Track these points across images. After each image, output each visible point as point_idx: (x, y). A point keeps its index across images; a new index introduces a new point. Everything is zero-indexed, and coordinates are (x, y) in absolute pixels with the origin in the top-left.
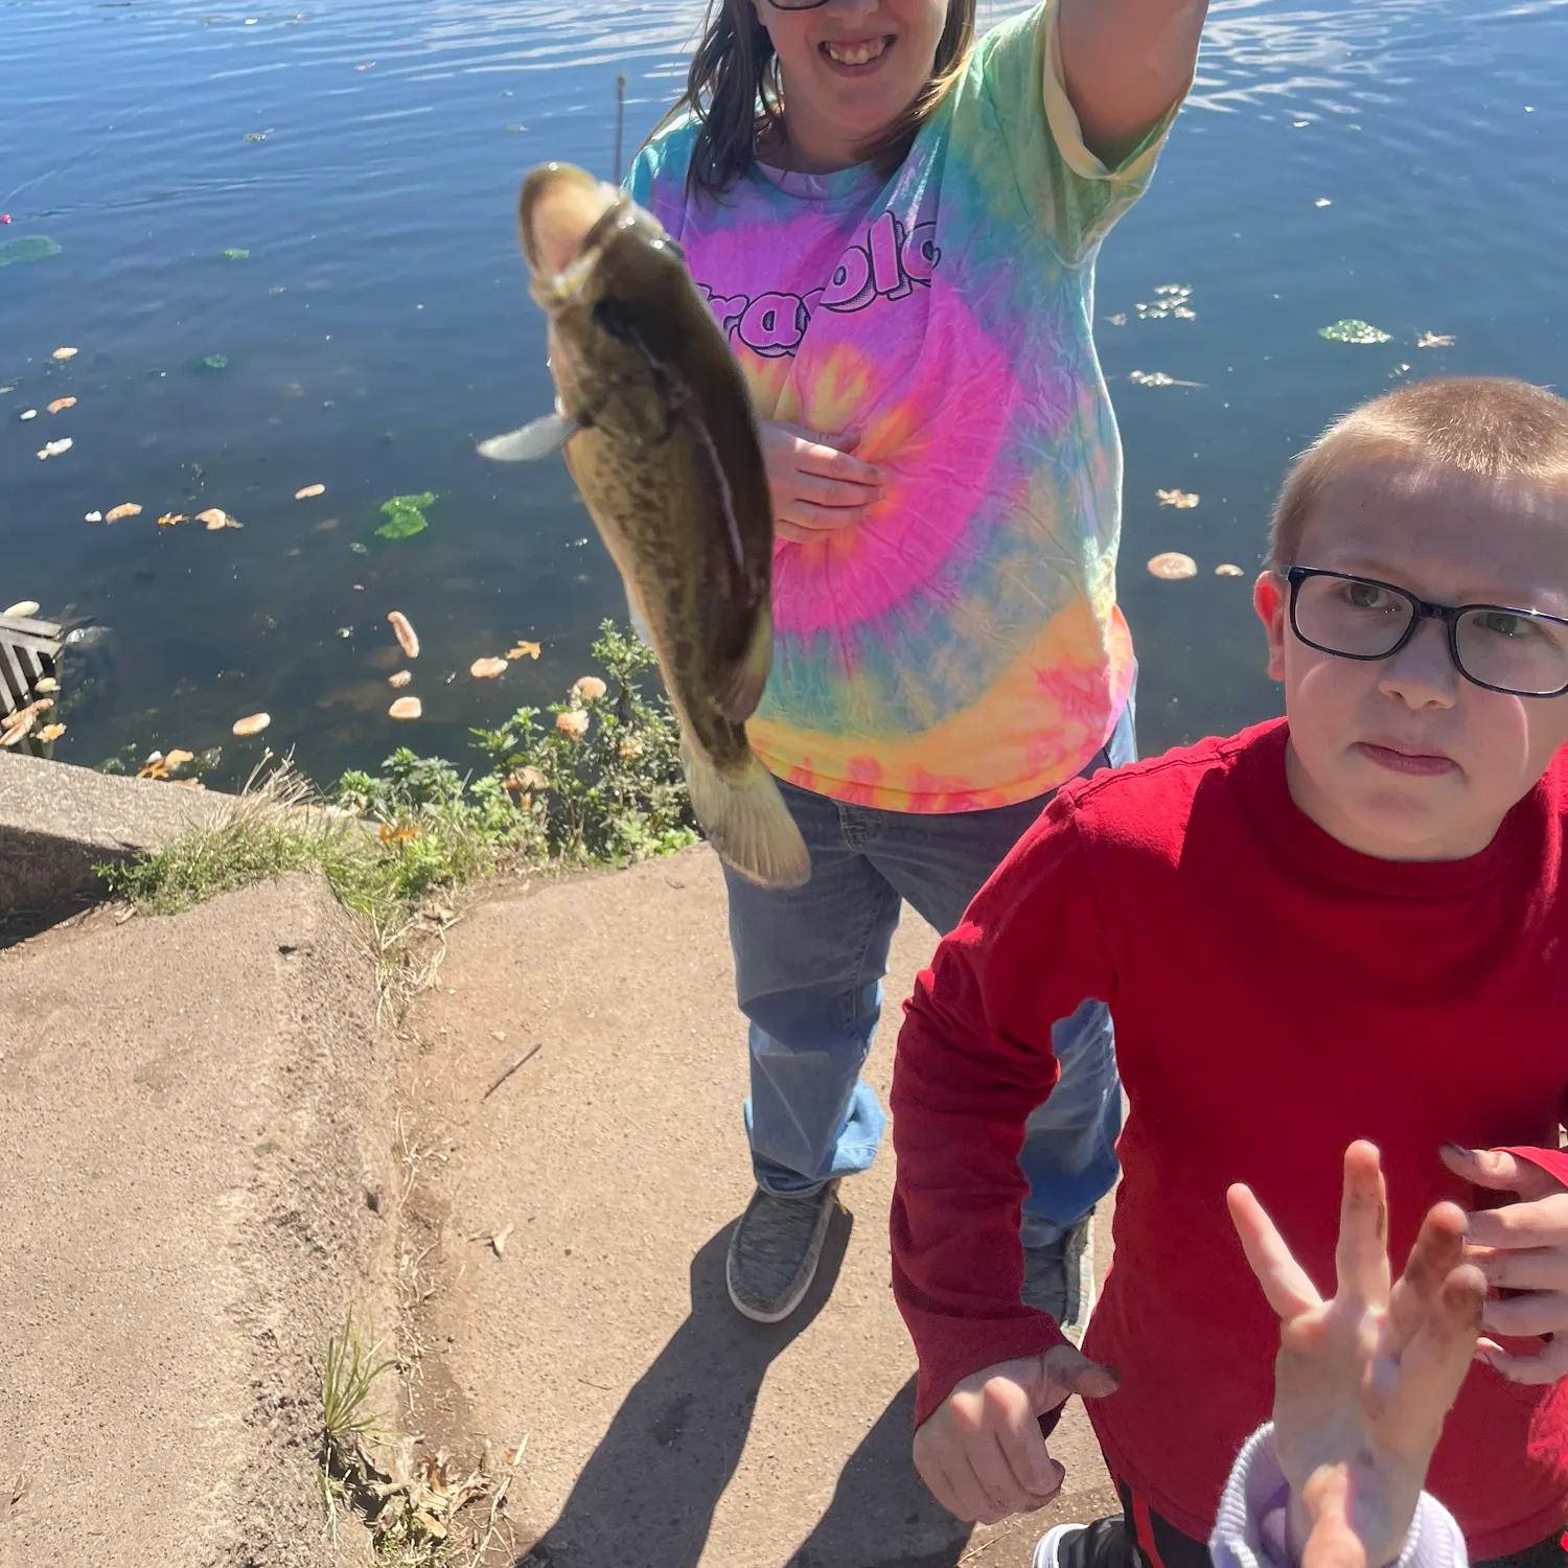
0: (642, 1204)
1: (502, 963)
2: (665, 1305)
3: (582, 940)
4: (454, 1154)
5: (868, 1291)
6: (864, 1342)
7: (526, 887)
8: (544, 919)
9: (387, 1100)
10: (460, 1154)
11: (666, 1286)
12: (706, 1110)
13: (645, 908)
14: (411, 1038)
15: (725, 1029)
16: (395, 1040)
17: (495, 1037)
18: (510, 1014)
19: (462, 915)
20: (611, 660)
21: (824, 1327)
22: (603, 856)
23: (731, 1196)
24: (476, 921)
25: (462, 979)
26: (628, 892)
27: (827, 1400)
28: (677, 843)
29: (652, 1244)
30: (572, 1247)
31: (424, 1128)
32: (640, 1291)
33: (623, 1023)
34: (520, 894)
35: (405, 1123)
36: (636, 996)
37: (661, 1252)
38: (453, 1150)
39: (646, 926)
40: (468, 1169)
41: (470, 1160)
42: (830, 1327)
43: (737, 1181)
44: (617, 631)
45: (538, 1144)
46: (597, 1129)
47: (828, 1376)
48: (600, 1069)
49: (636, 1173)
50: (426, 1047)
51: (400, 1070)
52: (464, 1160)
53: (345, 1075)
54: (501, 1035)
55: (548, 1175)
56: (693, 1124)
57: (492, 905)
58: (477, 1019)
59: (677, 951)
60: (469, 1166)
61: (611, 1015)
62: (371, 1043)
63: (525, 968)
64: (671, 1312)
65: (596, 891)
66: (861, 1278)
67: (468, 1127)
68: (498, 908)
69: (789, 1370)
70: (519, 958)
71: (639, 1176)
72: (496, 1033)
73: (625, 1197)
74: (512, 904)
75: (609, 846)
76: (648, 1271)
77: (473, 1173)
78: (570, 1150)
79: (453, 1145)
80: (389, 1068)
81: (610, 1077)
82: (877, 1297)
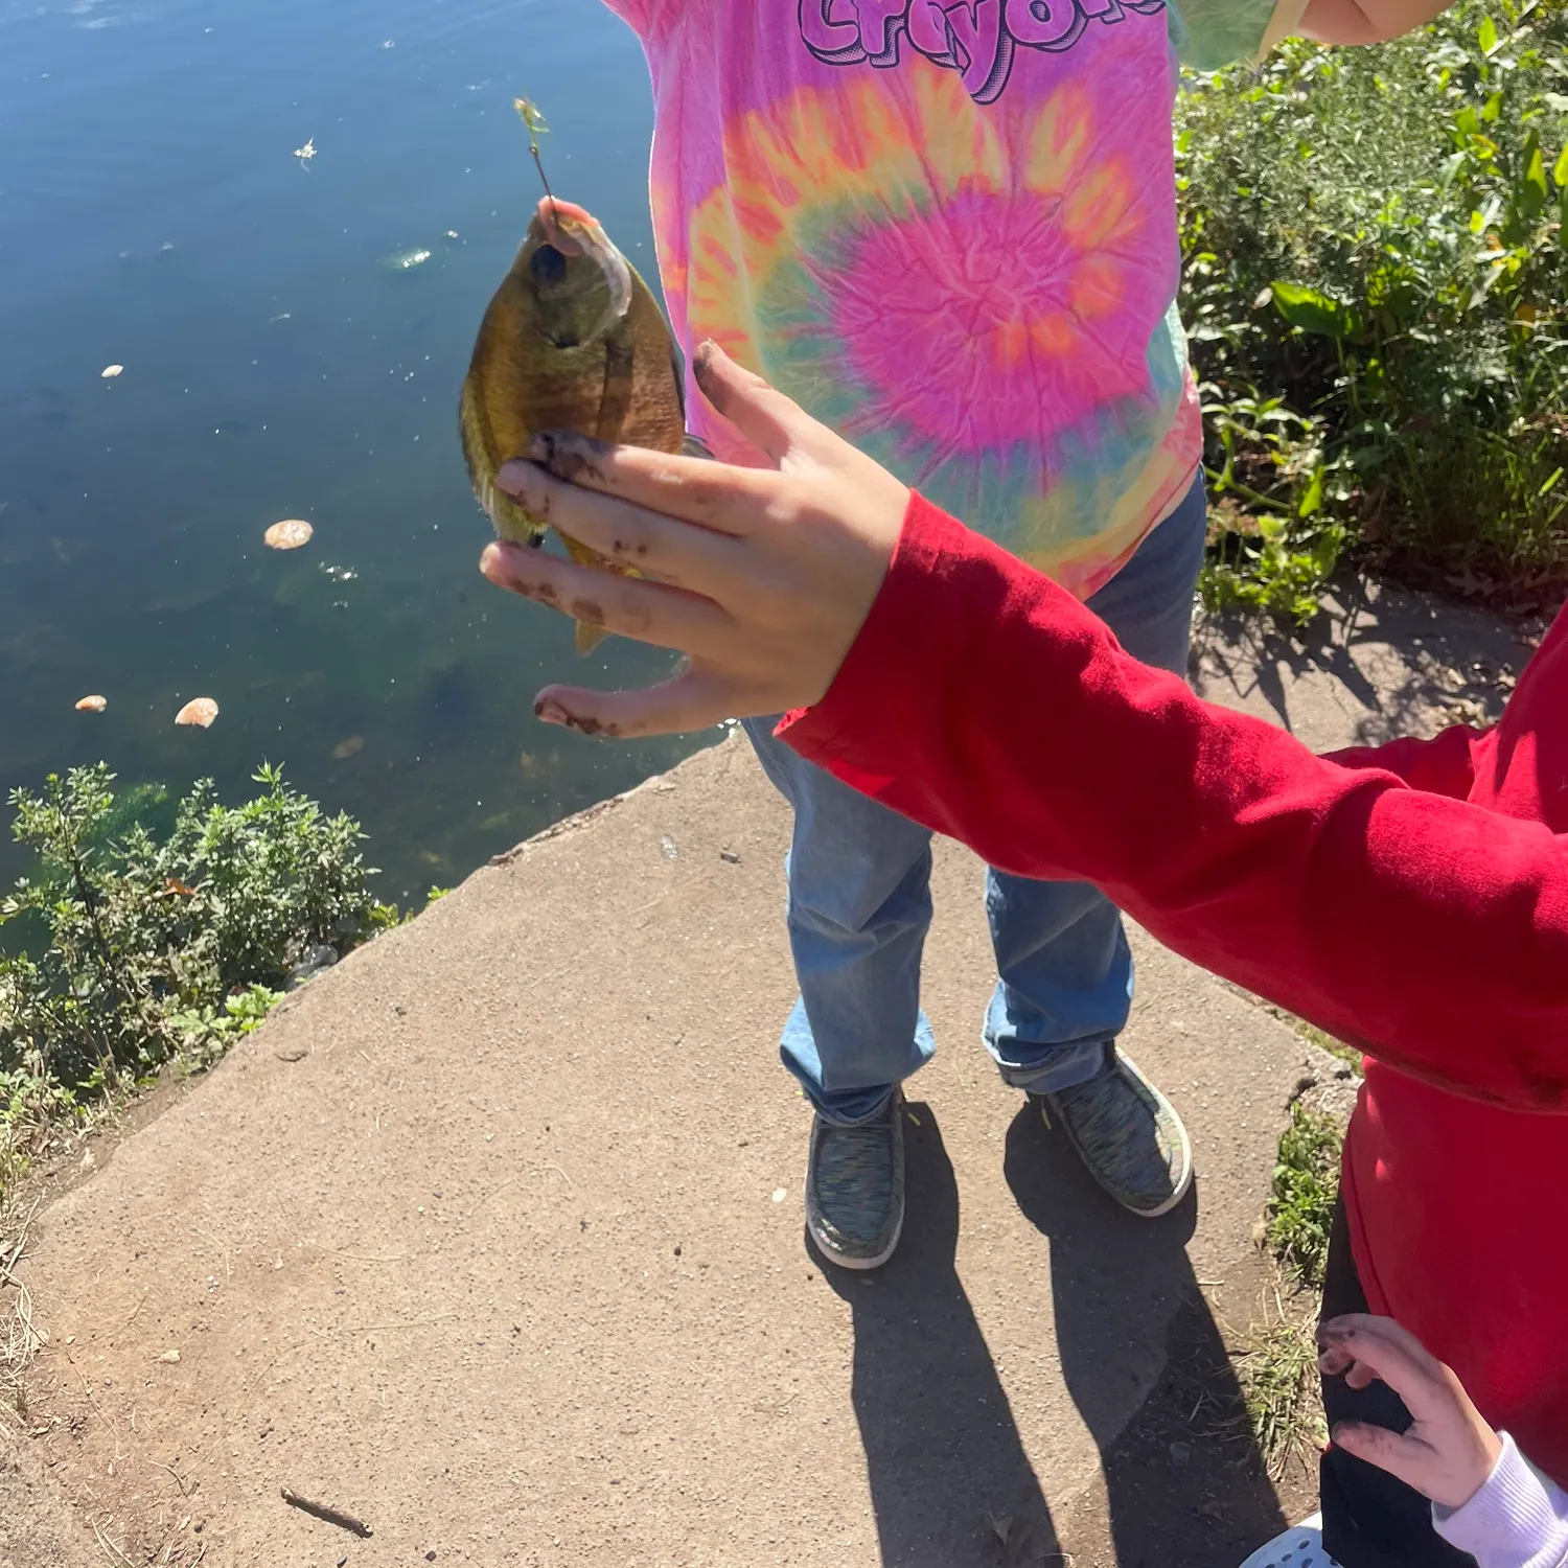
0: (484, 1443)
1: (117, 1266)
2: (586, 1538)
3: (210, 1182)
4: (203, 1533)
5: (796, 1372)
6: (826, 1430)
7: (88, 1159)
8: (145, 1184)
9: (74, 1526)
10: (212, 1528)
11: (573, 1517)
12: (492, 1289)
13: (268, 1103)
14: (52, 1427)
15: (457, 1185)
16: (32, 1443)
17: (166, 1362)
18: (168, 1323)
19: (23, 1238)
20: (43, 836)
21: (775, 1442)
22: (142, 1070)
23: (583, 1368)
24: (49, 1237)
25: (74, 1317)
26: (236, 1095)
27: (828, 1518)
28: (251, 1008)
29: (526, 1482)
30: (433, 1548)
31: (140, 1526)
32: (549, 1543)
33: (326, 1251)
34: (89, 1172)
35: (111, 1534)
36: (323, 1209)
37: (544, 1484)
38: (198, 1530)
39: (284, 1122)
40: (234, 1539)
41: (229, 1527)
42: (781, 1439)
43: (580, 1346)
44: (35, 797)
45: (308, 1455)
46: (372, 1393)
47: (811, 1492)
48: (329, 1321)
49: (454, 1413)
50: (77, 1427)
51: (62, 1475)
52: (223, 1532)
53: (20, 1533)
54: (174, 1355)
55: (344, 1483)
56: (487, 1315)
57: (59, 1204)
58: (127, 1352)
59: (343, 1129)
60: (234, 1535)
61: (304, 1249)
62: (17, 1468)
63: (152, 1256)
64: (600, 1541)
65: (190, 1116)
66: (779, 1363)
67: (200, 1490)
68: (70, 1203)
69: (767, 1514)
70: (137, 1248)
71: (460, 1415)
72: (166, 1356)
73: (458, 1448)
74: (86, 1189)
75: (143, 1054)
76: (543, 1515)
77: (244, 1542)
78: (356, 1437)
79: (194, 1524)
80: (51, 1482)
81: (349, 1321)
82: (808, 1373)
